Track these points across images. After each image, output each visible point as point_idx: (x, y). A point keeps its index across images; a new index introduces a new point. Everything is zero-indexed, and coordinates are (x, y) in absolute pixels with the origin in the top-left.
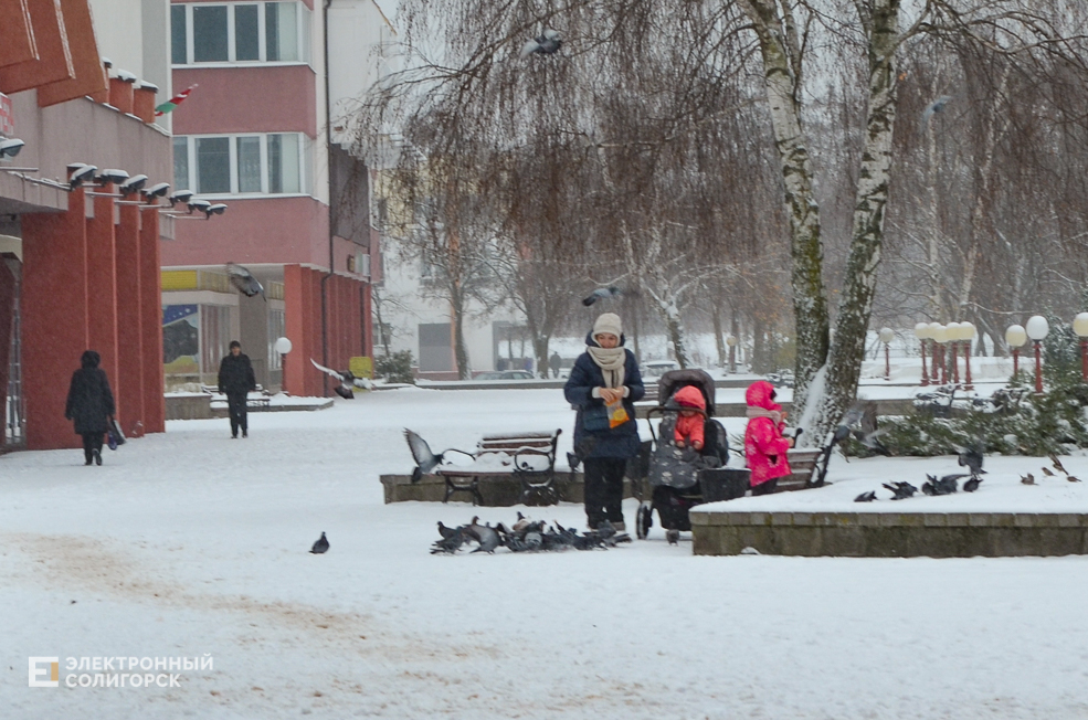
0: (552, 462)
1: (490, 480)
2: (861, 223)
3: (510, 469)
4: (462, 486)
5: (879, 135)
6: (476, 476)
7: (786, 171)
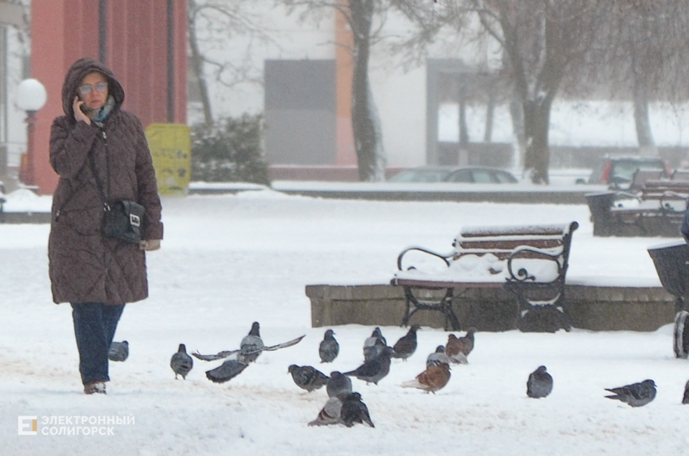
0: (563, 270)
1: (470, 295)
3: (501, 278)
4: (427, 302)
6: (450, 288)
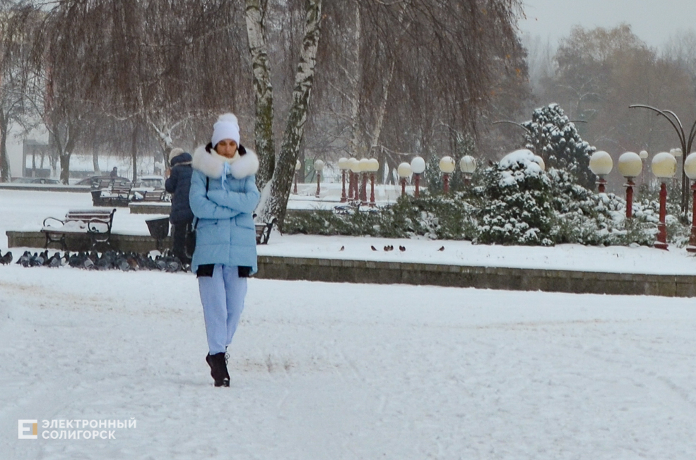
0: (110, 228)
2: (296, 99)
3: (85, 230)
4: (56, 239)
5: (309, 48)
6: (64, 234)
7: (255, 65)
